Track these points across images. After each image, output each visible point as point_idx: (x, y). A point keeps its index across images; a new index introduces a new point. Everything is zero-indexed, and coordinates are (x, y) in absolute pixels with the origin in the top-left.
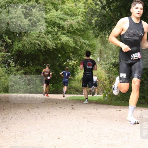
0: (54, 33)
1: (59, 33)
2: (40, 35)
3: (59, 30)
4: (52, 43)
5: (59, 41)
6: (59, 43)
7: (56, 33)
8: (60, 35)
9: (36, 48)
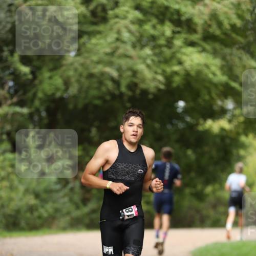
0: (162, 41)
1: (178, 42)
2: (117, 48)
3: (179, 32)
4: (156, 73)
5: (176, 68)
6: (176, 73)
7: (169, 43)
8: (181, 47)
9: (104, 89)
